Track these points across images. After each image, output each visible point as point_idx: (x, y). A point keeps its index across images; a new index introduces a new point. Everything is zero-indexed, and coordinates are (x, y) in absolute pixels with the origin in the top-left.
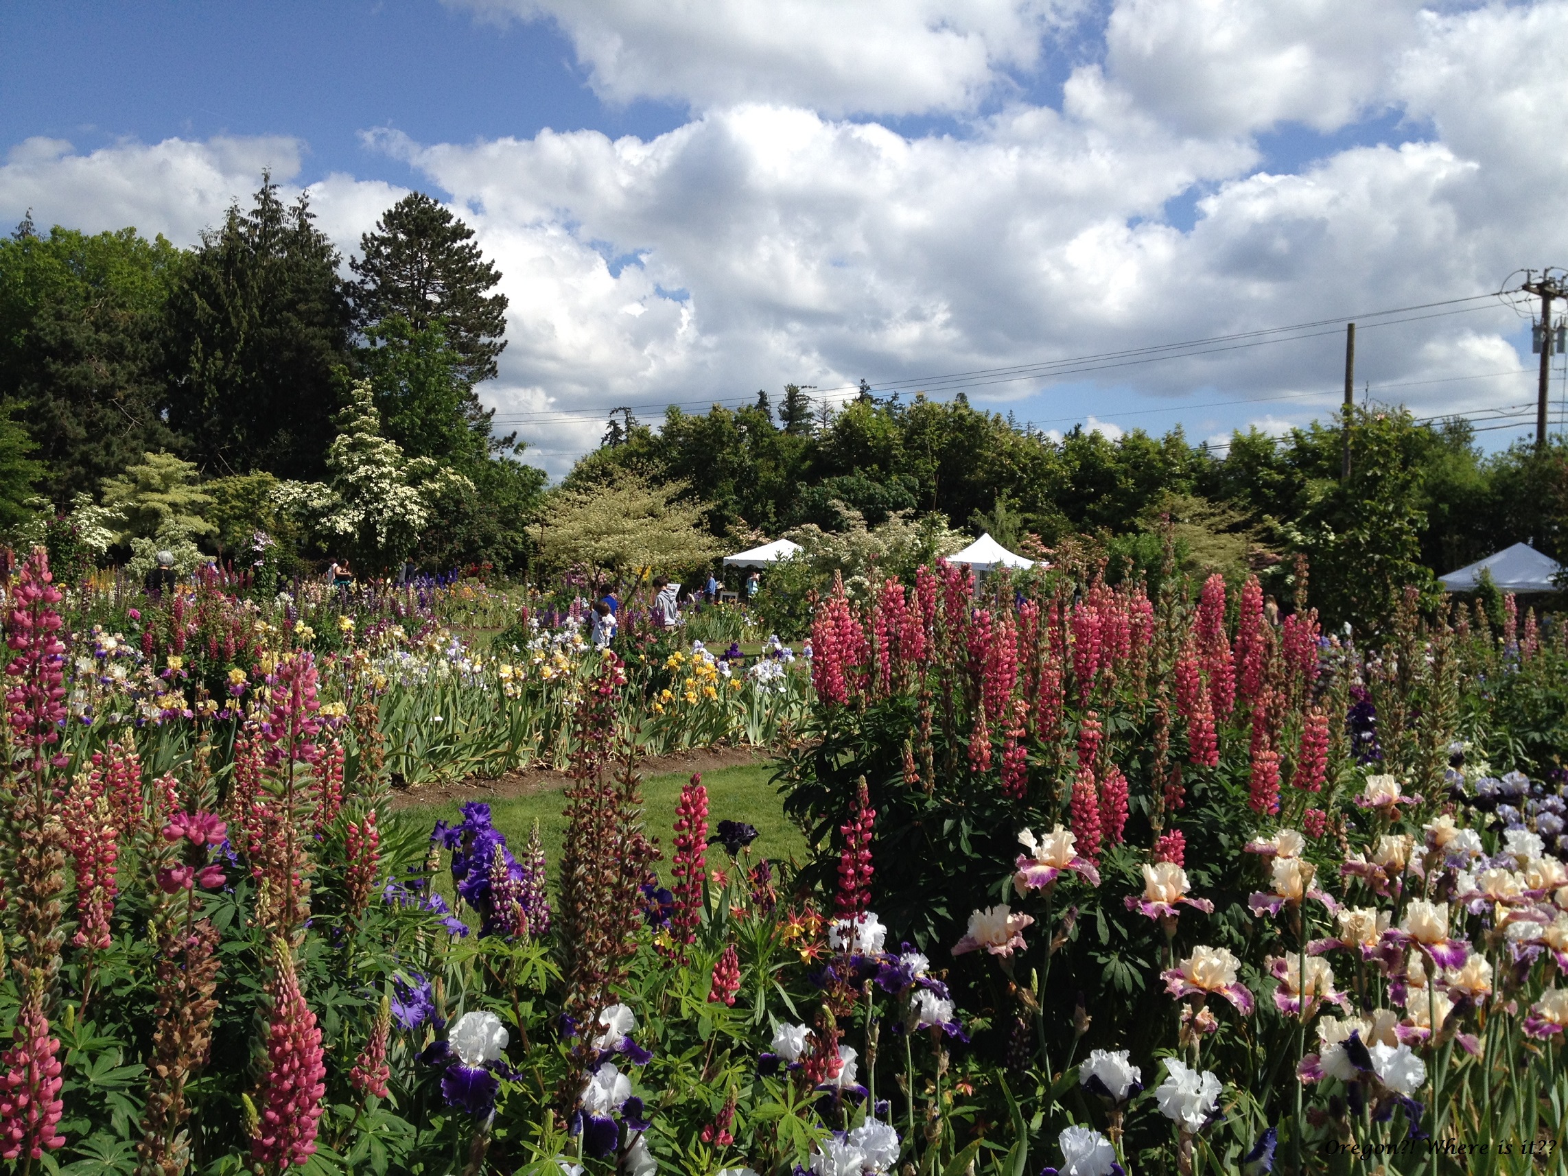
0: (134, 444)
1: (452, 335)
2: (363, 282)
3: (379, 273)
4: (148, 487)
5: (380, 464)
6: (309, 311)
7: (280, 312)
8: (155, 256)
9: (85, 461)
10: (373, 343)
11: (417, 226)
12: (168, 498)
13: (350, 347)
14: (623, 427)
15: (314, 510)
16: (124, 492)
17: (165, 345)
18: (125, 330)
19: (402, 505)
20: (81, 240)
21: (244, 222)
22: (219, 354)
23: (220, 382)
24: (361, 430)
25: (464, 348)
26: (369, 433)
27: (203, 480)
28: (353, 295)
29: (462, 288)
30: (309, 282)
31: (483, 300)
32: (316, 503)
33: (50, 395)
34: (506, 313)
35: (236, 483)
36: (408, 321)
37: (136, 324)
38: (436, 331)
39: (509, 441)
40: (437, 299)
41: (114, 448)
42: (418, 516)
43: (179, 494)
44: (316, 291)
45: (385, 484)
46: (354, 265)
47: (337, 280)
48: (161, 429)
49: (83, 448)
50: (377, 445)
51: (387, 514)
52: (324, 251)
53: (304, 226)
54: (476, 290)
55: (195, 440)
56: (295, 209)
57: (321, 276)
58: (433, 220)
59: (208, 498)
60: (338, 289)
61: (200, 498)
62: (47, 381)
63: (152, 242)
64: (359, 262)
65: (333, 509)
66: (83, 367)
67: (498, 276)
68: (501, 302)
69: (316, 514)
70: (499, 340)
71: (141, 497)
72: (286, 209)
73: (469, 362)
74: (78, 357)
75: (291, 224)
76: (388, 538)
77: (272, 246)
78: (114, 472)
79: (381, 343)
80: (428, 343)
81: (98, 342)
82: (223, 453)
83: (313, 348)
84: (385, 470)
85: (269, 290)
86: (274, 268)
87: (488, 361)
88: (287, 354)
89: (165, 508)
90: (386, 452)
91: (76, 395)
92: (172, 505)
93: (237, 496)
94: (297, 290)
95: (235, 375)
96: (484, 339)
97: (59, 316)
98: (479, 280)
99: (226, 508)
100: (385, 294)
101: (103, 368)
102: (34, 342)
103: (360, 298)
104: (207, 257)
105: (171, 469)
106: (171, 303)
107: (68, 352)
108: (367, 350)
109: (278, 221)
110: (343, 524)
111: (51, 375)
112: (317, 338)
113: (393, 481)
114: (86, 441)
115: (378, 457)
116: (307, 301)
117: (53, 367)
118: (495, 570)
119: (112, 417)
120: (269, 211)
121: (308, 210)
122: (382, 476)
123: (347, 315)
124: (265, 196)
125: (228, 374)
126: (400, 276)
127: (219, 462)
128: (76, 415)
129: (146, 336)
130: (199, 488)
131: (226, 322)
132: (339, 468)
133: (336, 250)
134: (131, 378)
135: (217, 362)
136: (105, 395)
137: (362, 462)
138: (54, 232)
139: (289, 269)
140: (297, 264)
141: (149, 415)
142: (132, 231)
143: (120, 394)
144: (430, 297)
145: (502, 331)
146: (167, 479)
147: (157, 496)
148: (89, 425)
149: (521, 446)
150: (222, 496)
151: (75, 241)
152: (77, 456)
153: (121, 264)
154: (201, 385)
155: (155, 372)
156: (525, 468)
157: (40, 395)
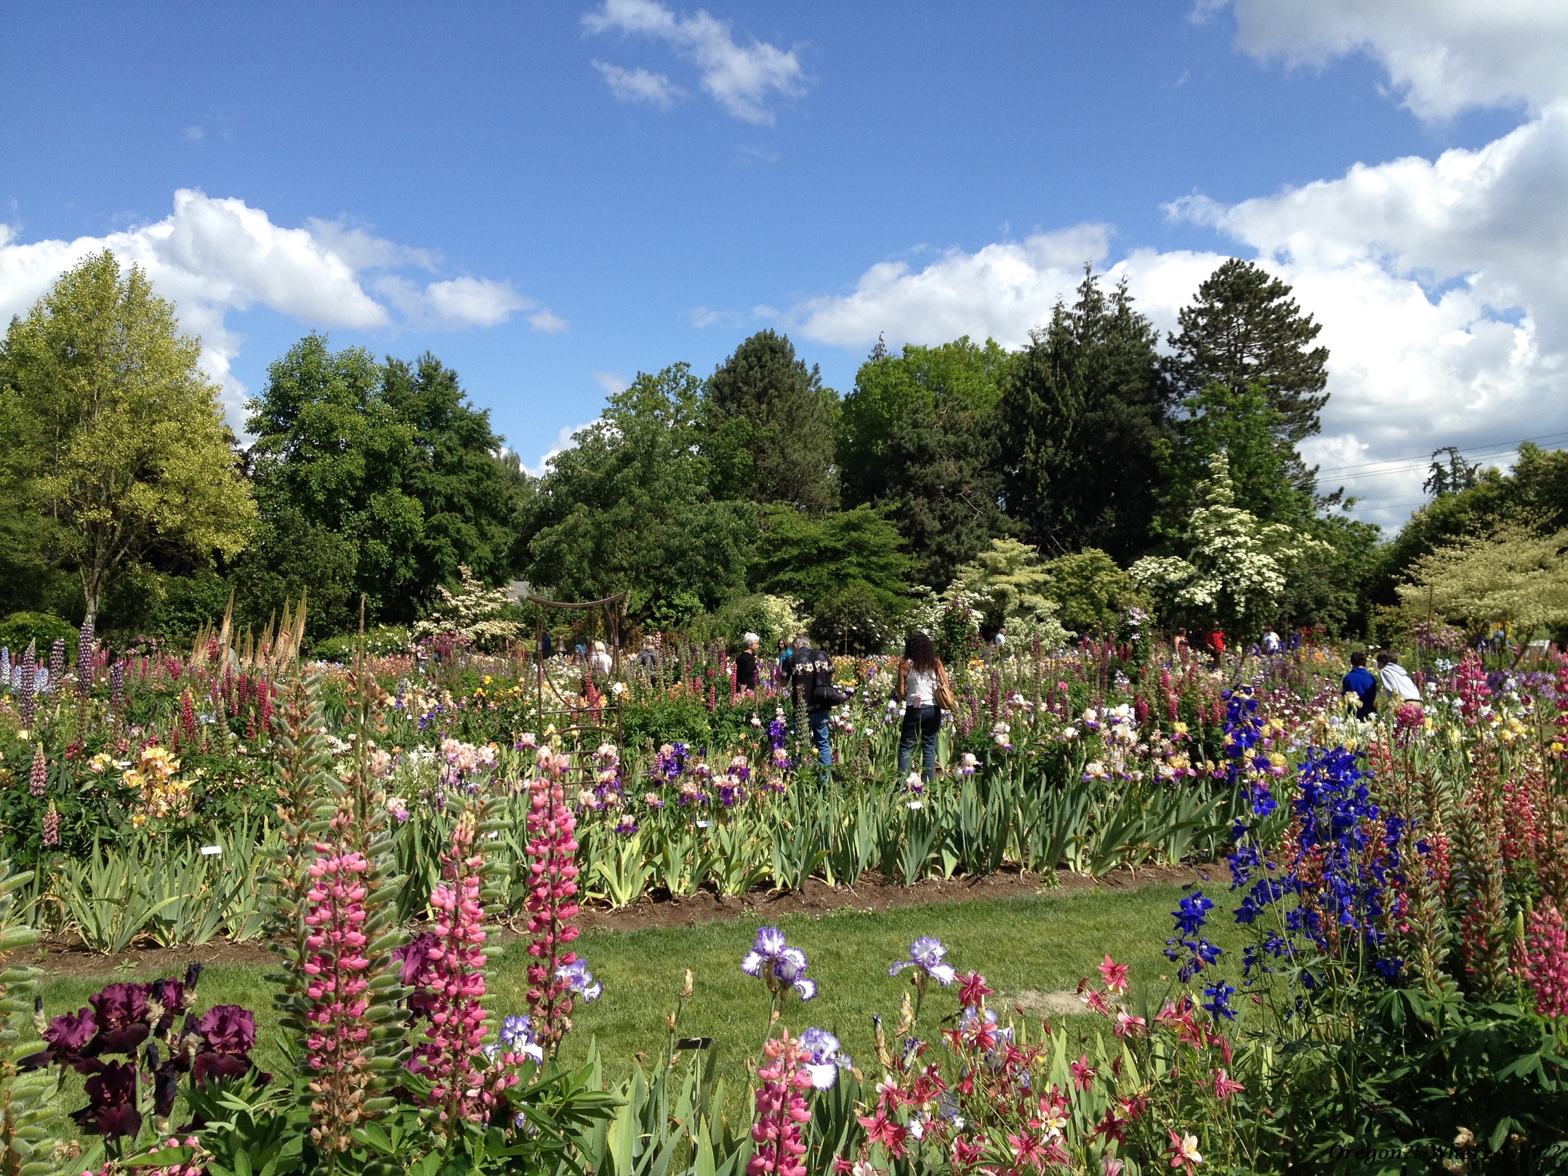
0: (979, 532)
1: (1273, 394)
2: (1180, 355)
3: (1196, 345)
4: (996, 571)
5: (1235, 534)
6: (1131, 392)
7: (1103, 395)
8: (985, 358)
9: (940, 551)
10: (1194, 414)
11: (1233, 291)
12: (1014, 579)
13: (1169, 420)
14: (1448, 469)
15: (1172, 583)
16: (976, 577)
17: (1002, 439)
18: (968, 430)
19: (1259, 573)
20: (926, 353)
21: (1069, 316)
22: (1049, 442)
23: (1050, 468)
24: (1216, 502)
25: (1284, 407)
26: (1224, 505)
27: (1040, 561)
28: (1171, 370)
29: (1281, 346)
30: (1130, 363)
31: (1303, 355)
32: (1173, 577)
33: (911, 495)
34: (1327, 365)
35: (1071, 561)
36: (1226, 387)
37: (976, 424)
38: (1256, 394)
39: (1335, 497)
40: (1254, 362)
41: (963, 537)
42: (1275, 583)
43: (1023, 575)
44: (1136, 371)
45: (1241, 553)
46: (1172, 341)
47: (1155, 358)
48: (1002, 516)
49: (939, 539)
50: (1232, 516)
51: (1244, 583)
52: (1142, 331)
53: (1123, 310)
54: (1295, 347)
55: (1031, 524)
56: (1114, 296)
57: (1140, 355)
58: (1249, 282)
59: (1047, 577)
60: (1156, 366)
61: (1041, 577)
62: (907, 482)
63: (982, 347)
64: (1177, 336)
65: (1190, 581)
66: (936, 467)
67: (1318, 328)
68: (1321, 354)
69: (1174, 588)
70: (1320, 394)
71: (991, 580)
72: (1106, 296)
73: (1290, 421)
74: (931, 459)
75: (1111, 310)
76: (1246, 607)
77: (1094, 334)
78: (966, 559)
79: (1201, 413)
80: (1247, 406)
81: (948, 444)
82: (1055, 534)
83: (1134, 426)
84: (1240, 540)
85: (1092, 377)
86: (1097, 354)
87: (1310, 417)
88: (1110, 435)
89: (1011, 588)
90: (1241, 522)
91: (929, 492)
92: (1017, 585)
93: (1073, 574)
94: (1119, 372)
95: (1063, 460)
96: (1305, 395)
97: (915, 425)
98: (1298, 336)
99: (1063, 585)
100: (1202, 364)
101: (952, 466)
102: (897, 449)
103: (1178, 372)
104: (1034, 353)
105: (1015, 553)
106: (1005, 401)
107: (924, 455)
108: (1187, 422)
109: (1100, 310)
110: (1202, 595)
111: (911, 477)
112: (1137, 415)
113: (1249, 550)
114: (941, 533)
115: (1234, 527)
116: (1128, 382)
117: (913, 470)
118: (1328, 633)
119: (960, 509)
120: (1091, 302)
121: (1127, 295)
122: (1238, 546)
123: (1165, 390)
124: (1087, 289)
125: (1058, 459)
126: (1216, 343)
127: (1052, 542)
128: (932, 511)
129: (985, 434)
130: (1039, 568)
131: (1056, 411)
132: (1196, 542)
133: (1153, 329)
134: (976, 473)
135: (1048, 451)
136: (953, 491)
137: (1219, 534)
138: (905, 350)
139: (1110, 354)
140: (1118, 348)
141: (990, 505)
142: (966, 338)
143: (966, 488)
144: (1246, 361)
145: (1324, 384)
146: (1011, 561)
147: (1004, 578)
148: (942, 518)
149: (1350, 501)
150: (1059, 574)
151: (921, 356)
152: (934, 547)
153: (958, 370)
154: (1034, 473)
155: (994, 465)
156: (1355, 524)
157: (902, 496)
